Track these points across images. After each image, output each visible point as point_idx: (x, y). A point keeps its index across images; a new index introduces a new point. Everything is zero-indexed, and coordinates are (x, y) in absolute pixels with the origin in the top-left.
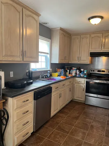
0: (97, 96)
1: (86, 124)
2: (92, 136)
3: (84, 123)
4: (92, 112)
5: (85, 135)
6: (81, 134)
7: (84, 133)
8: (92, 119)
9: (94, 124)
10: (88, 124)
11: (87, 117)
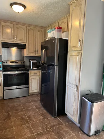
0: (17, 87)
1: (22, 118)
2: (36, 126)
3: (20, 118)
4: (17, 104)
5: (30, 128)
6: (27, 130)
7: (28, 127)
8: (23, 111)
9: (28, 114)
10: (24, 117)
11: (18, 111)
